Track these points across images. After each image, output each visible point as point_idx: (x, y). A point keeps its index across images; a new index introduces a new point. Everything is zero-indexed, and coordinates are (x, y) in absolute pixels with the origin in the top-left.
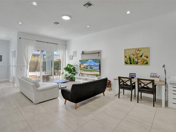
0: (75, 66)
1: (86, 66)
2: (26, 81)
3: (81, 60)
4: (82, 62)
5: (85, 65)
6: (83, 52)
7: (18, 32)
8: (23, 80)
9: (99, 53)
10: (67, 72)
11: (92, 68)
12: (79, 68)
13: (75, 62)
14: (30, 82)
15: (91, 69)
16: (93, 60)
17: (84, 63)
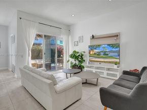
0: (83, 53)
1: (98, 52)
2: (32, 74)
3: (91, 46)
4: (92, 48)
5: (96, 51)
6: (93, 36)
7: (18, 10)
8: (28, 72)
9: (117, 36)
10: (73, 60)
11: (108, 54)
12: (88, 55)
13: (83, 48)
14: (40, 75)
15: (104, 56)
16: (108, 45)
17: (96, 49)
